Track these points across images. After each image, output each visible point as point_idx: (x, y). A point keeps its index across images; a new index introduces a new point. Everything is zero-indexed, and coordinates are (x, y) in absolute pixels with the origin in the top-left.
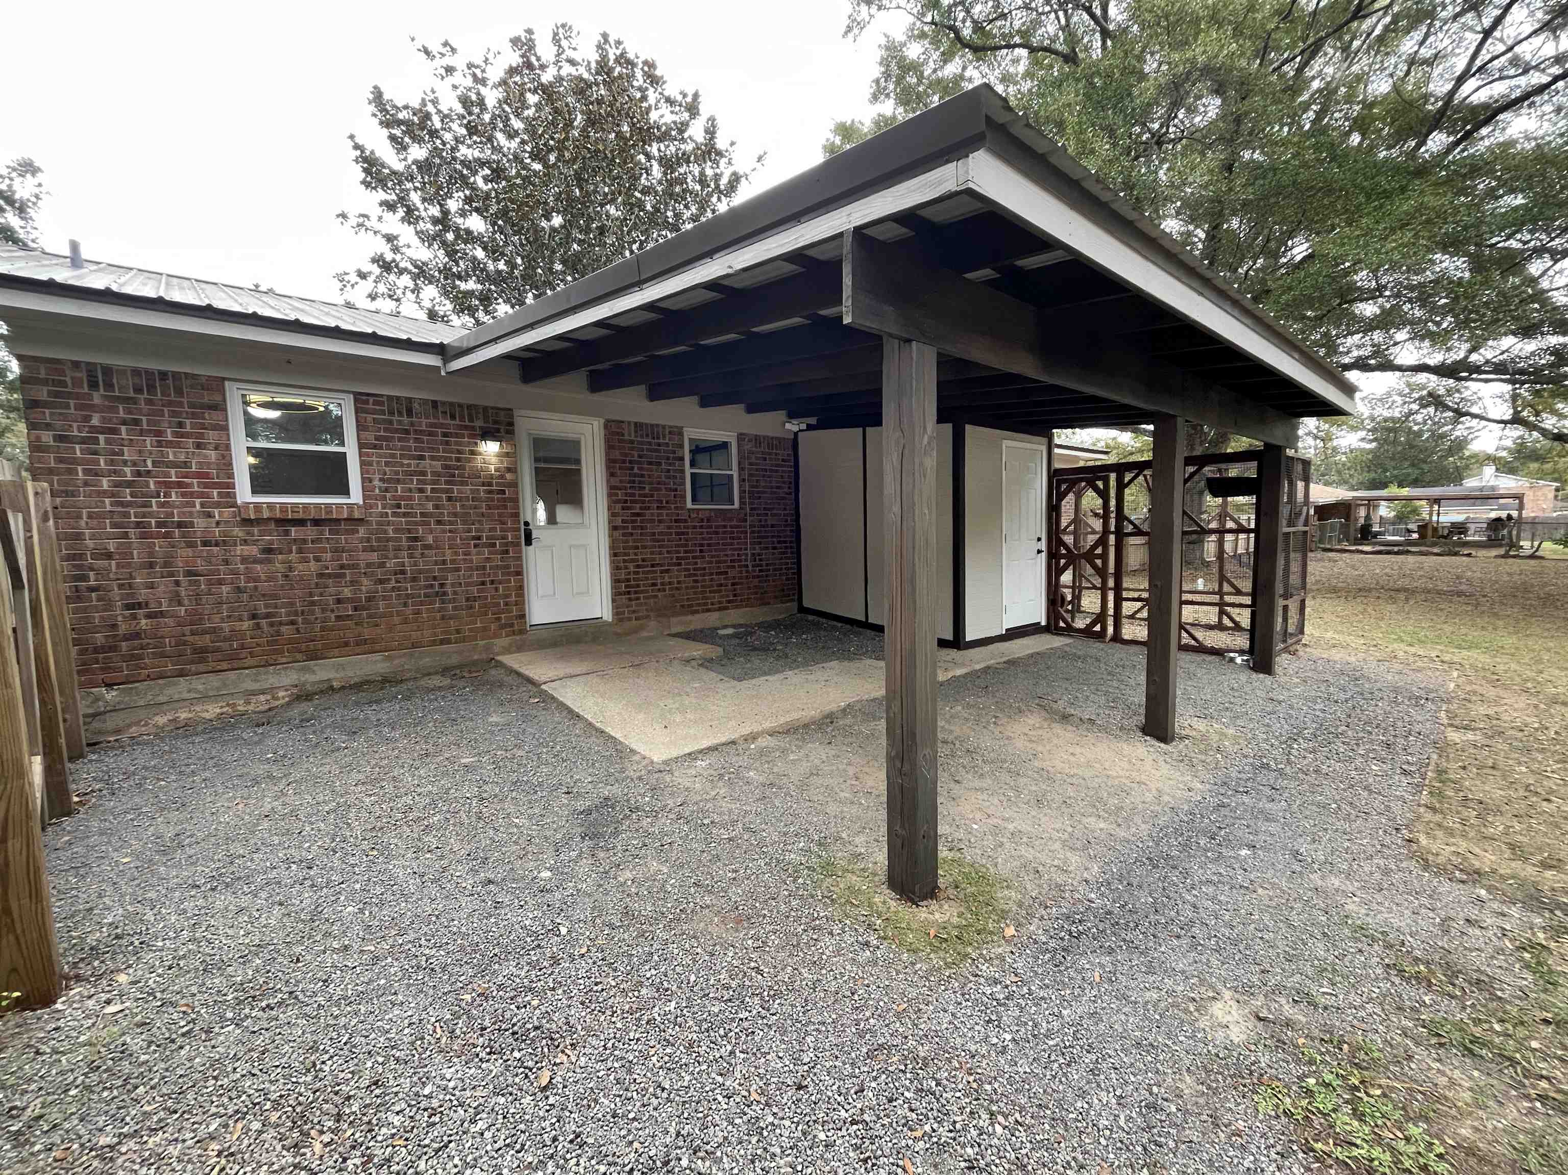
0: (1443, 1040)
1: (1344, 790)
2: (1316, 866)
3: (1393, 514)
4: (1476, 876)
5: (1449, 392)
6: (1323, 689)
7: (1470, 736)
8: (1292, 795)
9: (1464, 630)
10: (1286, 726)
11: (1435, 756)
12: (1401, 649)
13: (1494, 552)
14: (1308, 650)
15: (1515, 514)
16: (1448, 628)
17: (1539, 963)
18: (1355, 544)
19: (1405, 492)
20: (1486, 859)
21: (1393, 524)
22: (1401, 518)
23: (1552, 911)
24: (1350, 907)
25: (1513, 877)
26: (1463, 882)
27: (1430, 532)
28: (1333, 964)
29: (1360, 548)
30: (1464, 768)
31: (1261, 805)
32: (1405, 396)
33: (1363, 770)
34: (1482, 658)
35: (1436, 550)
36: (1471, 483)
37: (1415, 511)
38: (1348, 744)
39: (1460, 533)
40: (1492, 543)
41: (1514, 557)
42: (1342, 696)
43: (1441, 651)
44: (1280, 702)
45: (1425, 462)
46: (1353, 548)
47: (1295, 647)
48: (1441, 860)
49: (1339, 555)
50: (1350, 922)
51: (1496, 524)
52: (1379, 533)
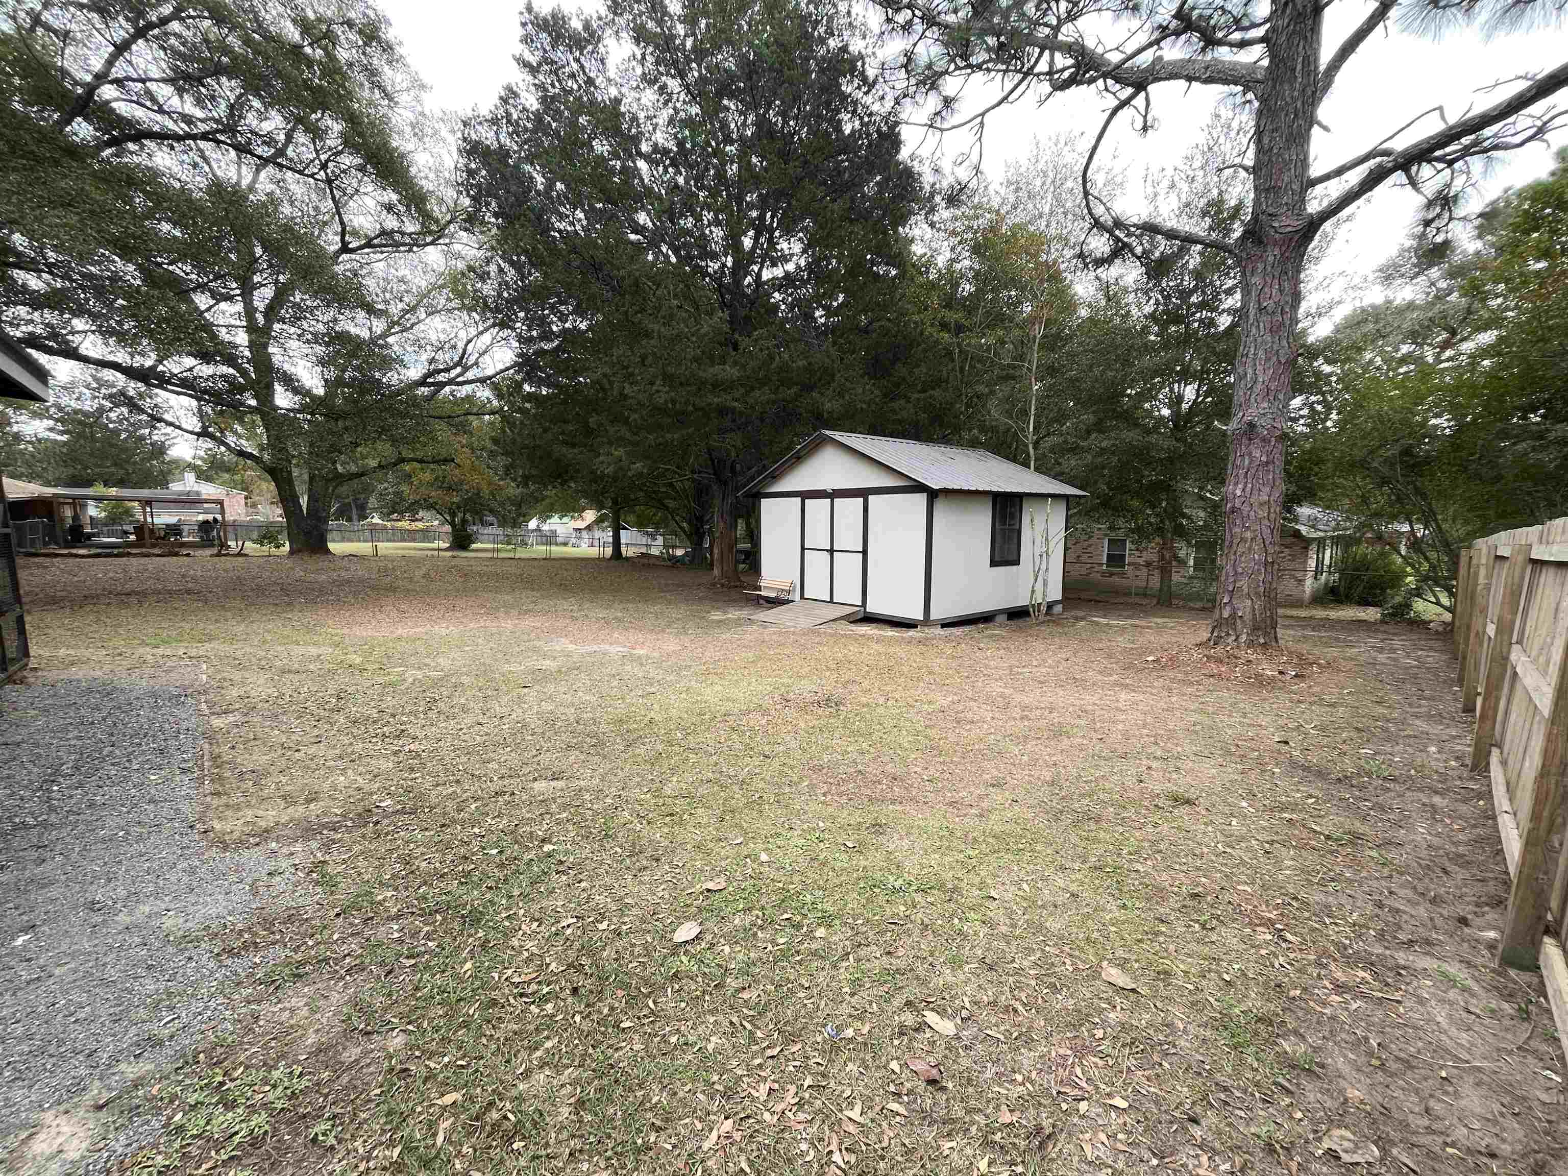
0: (278, 983)
1: (128, 812)
2: (119, 906)
3: (103, 514)
4: (265, 834)
5: (141, 396)
6: (72, 714)
7: (231, 718)
8: (67, 844)
9: (202, 625)
10: (36, 770)
11: (207, 746)
12: (147, 652)
13: (209, 552)
14: (40, 673)
15: (219, 517)
16: (187, 626)
17: (323, 876)
18: (66, 548)
19: (113, 491)
20: (270, 815)
21: (106, 525)
22: (113, 519)
23: (321, 833)
24: (168, 923)
25: (291, 821)
26: (257, 844)
27: (147, 535)
28: (167, 989)
29: (74, 551)
30: (233, 747)
31: (27, 874)
32: (94, 389)
33: (143, 784)
34: (221, 647)
35: (156, 551)
36: (176, 487)
37: (128, 512)
38: (119, 764)
39: (176, 534)
40: (206, 543)
41: (225, 555)
42: (98, 716)
43: (186, 647)
44: (18, 745)
45: (128, 462)
46: (65, 551)
47: (20, 674)
48: (236, 835)
49: (48, 560)
50: (172, 939)
51: (205, 526)
52: (94, 535)
